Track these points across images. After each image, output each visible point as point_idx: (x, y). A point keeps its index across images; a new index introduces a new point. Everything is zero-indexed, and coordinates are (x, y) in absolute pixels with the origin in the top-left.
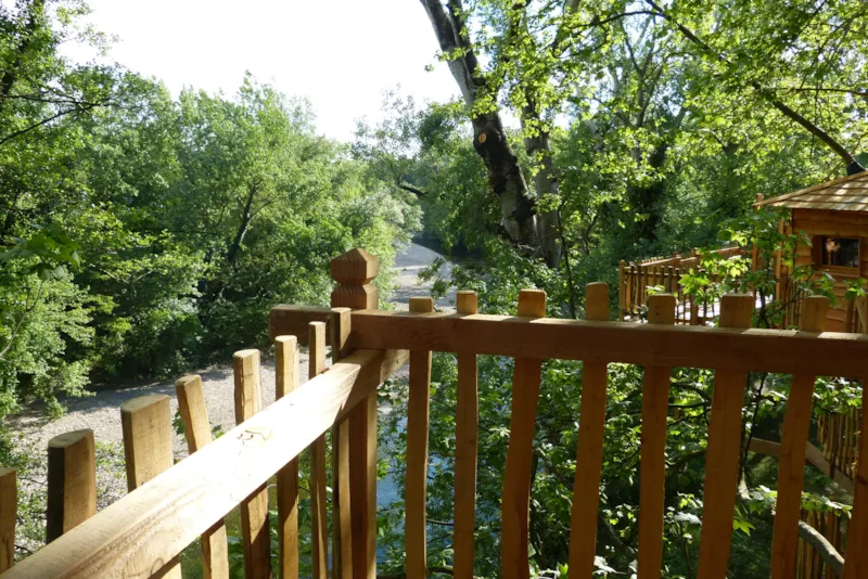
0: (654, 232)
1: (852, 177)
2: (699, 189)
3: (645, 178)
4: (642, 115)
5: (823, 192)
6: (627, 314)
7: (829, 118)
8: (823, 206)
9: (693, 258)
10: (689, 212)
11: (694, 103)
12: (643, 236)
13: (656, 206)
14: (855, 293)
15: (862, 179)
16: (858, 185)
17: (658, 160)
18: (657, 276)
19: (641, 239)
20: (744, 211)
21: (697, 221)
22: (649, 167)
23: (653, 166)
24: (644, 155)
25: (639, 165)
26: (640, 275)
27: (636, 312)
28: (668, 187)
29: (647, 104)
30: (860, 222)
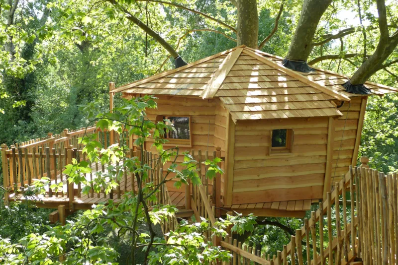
0: (30, 114)
1: (179, 69)
2: (62, 79)
3: (19, 68)
4: (12, 17)
5: (162, 81)
6: (12, 192)
7: (156, 24)
8: (163, 92)
9: (65, 138)
10: (56, 97)
11: (56, 5)
12: (21, 118)
13: (30, 93)
14: (213, 171)
15: (187, 71)
16: (184, 75)
17: (28, 53)
18: (36, 156)
19: (19, 122)
20: (97, 96)
21: (64, 105)
22: (22, 60)
23: (25, 59)
24: (17, 49)
25: (13, 58)
26: (21, 156)
27: (19, 190)
28: (38, 77)
29: (16, 7)
30: (189, 104)
